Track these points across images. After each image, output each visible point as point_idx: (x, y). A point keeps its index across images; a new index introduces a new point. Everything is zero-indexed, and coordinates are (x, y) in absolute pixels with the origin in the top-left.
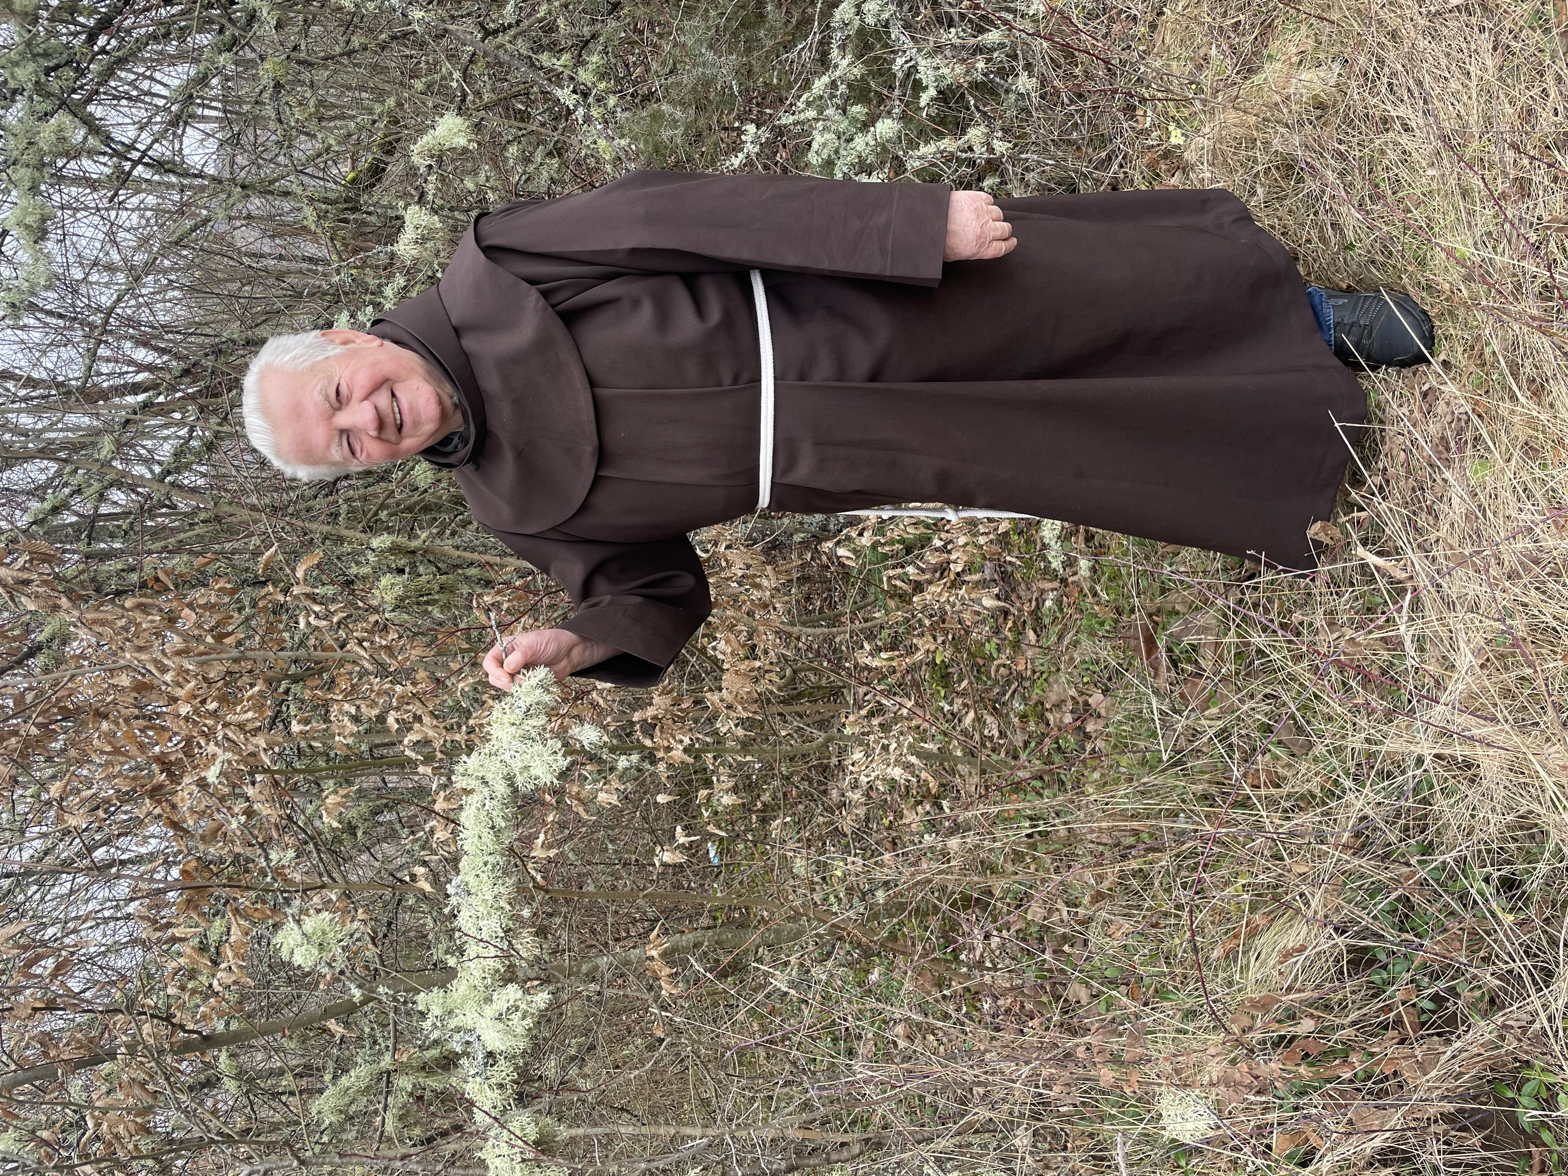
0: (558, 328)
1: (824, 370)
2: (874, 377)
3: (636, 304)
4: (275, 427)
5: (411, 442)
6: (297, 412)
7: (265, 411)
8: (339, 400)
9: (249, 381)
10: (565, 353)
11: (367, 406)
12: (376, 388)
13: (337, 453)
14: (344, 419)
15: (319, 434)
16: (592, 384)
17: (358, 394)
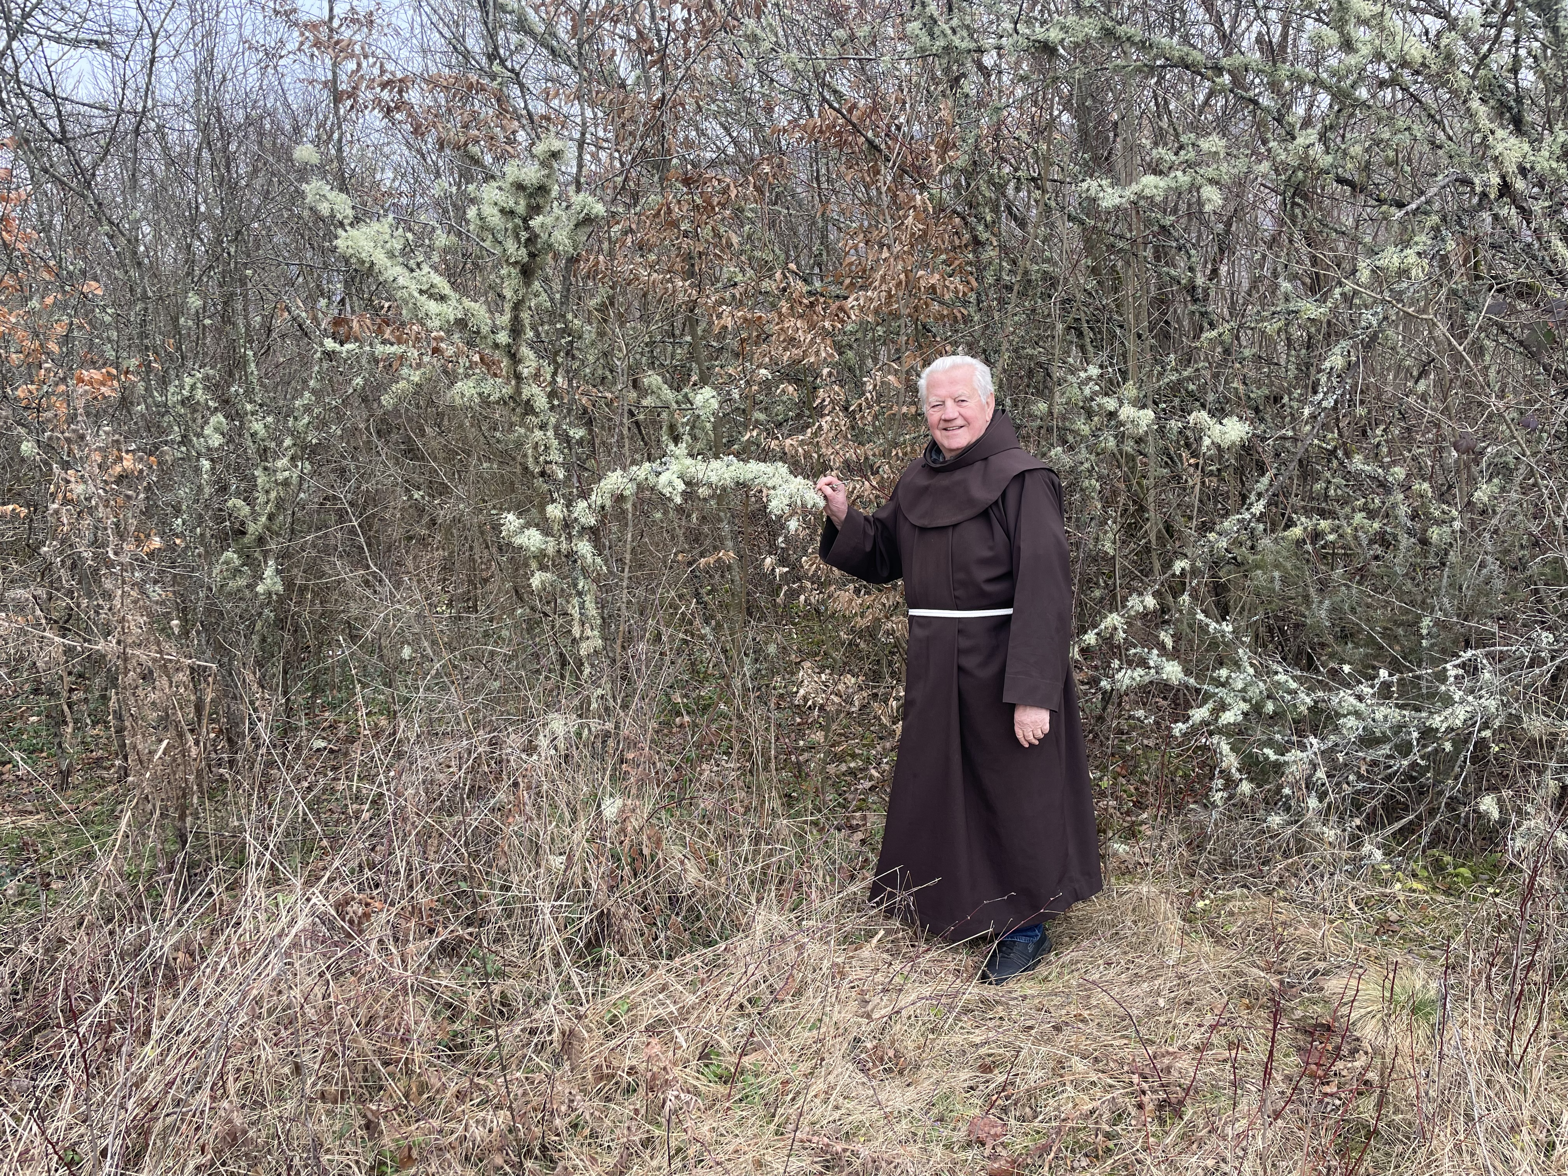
0: (979, 509)
1: (964, 643)
2: (960, 668)
3: (991, 548)
4: (946, 371)
5: (939, 436)
6: (953, 382)
7: (954, 367)
8: (959, 401)
9: (968, 359)
10: (970, 513)
11: (956, 415)
12: (965, 419)
13: (933, 400)
14: (949, 403)
15: (943, 392)
16: (955, 526)
17: (962, 411)
